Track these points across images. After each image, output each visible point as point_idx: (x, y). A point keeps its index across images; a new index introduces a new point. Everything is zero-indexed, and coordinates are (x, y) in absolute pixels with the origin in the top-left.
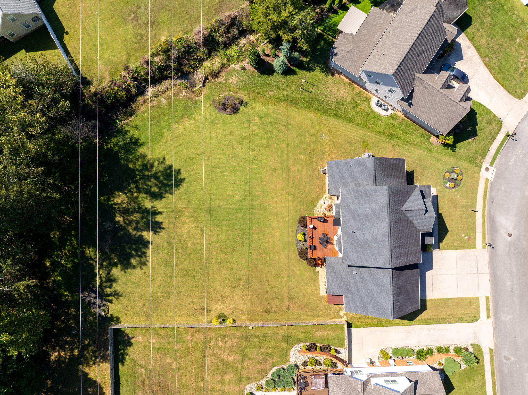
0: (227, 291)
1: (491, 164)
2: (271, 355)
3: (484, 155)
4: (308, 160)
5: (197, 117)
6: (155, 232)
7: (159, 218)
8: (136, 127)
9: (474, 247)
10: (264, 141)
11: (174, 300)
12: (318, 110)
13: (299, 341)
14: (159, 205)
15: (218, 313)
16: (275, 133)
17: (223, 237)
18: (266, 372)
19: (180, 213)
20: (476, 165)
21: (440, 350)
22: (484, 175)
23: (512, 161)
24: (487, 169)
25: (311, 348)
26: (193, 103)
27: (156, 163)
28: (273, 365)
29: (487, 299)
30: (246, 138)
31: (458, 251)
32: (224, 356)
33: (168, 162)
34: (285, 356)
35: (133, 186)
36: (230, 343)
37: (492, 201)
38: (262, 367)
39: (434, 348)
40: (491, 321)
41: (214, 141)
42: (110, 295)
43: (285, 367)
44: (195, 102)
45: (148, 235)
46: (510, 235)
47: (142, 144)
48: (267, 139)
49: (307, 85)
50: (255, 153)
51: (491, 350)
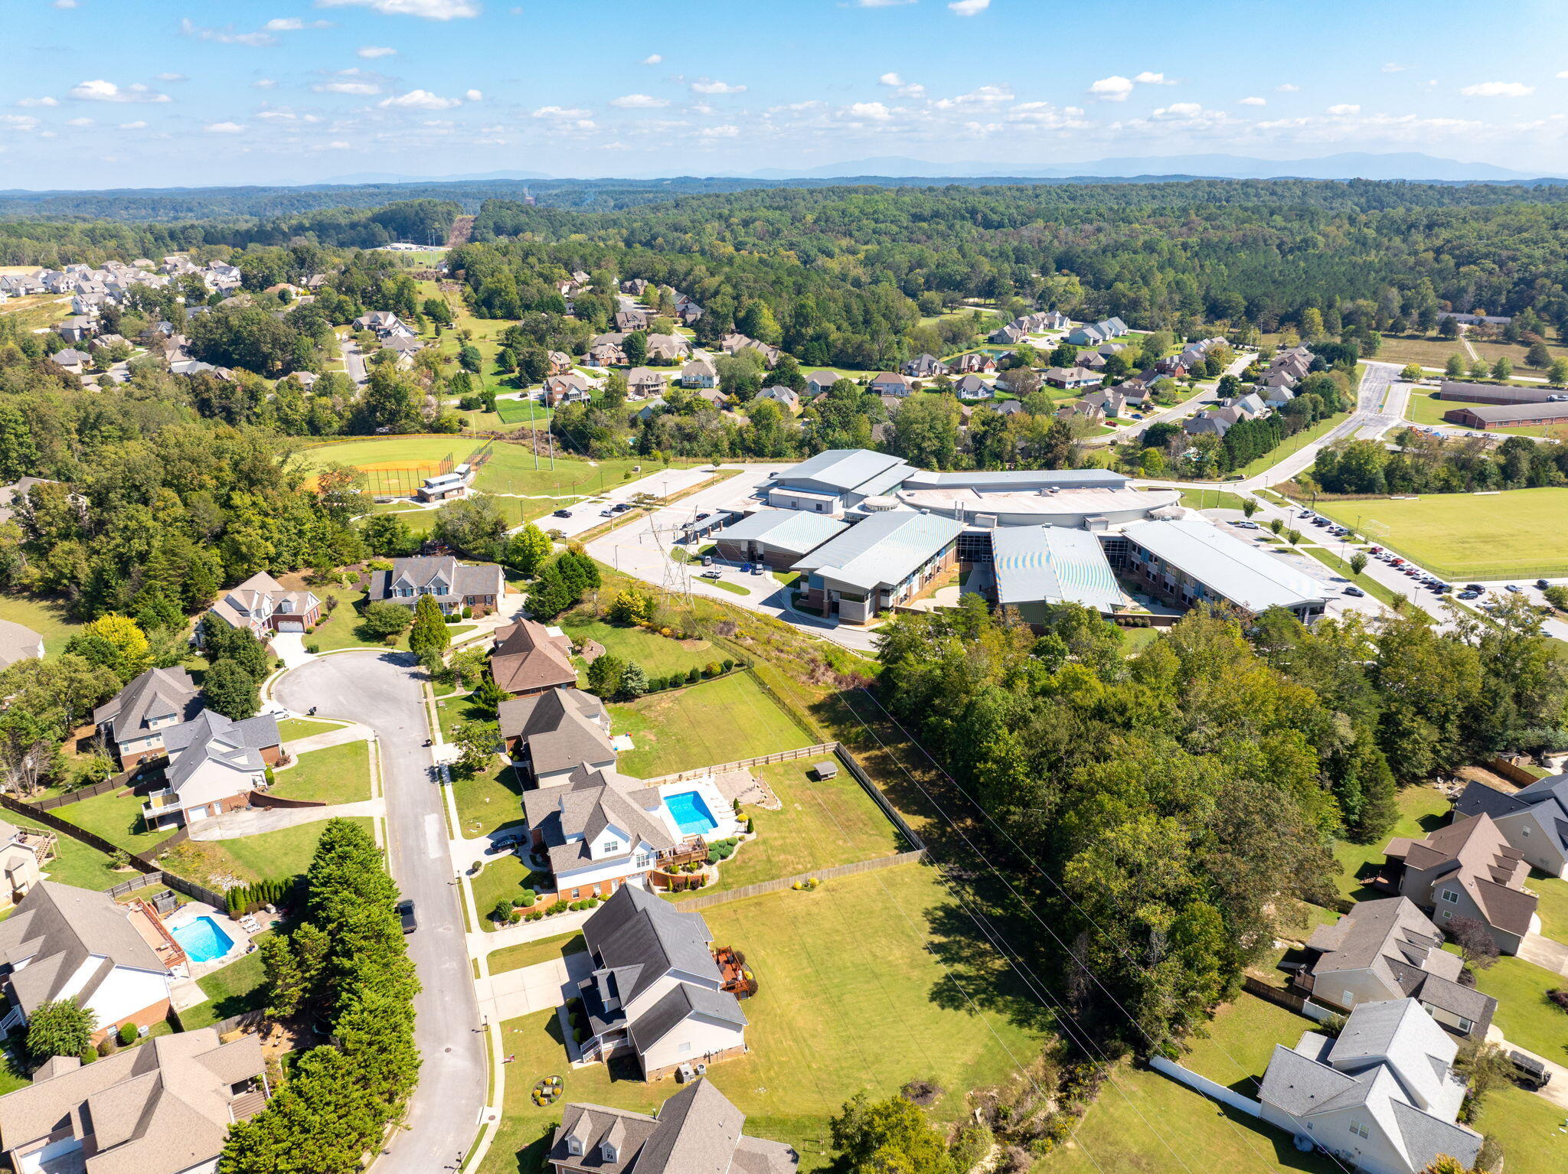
0: (815, 910)
1: (485, 1126)
2: (740, 868)
3: (500, 1135)
4: (772, 1056)
5: (955, 1069)
6: (932, 943)
7: (937, 957)
8: (1033, 1039)
9: (502, 1024)
10: (844, 1064)
11: (873, 890)
12: (782, 1122)
13: (712, 888)
14: (945, 969)
15: (816, 890)
16: (835, 1078)
17: (845, 956)
18: (739, 852)
19: (913, 966)
20: (511, 1119)
21: (537, 917)
22: (497, 1110)
23: (450, 1139)
24: (492, 1118)
25: (694, 885)
26: (974, 1084)
27: (978, 1008)
28: (734, 860)
29: (478, 976)
30: (873, 1063)
31: (526, 1013)
32: (791, 858)
33: (962, 1013)
34: (723, 872)
35: (992, 979)
36: (790, 869)
37: (479, 1083)
38: (746, 856)
39: (545, 917)
40: (472, 957)
41: (914, 1047)
42: (947, 881)
43: (720, 861)
44: (971, 1086)
45: (939, 939)
46: (448, 1050)
47: (1011, 1022)
48: (842, 1068)
49: (816, 1148)
50: (851, 1048)
51: (469, 930)
